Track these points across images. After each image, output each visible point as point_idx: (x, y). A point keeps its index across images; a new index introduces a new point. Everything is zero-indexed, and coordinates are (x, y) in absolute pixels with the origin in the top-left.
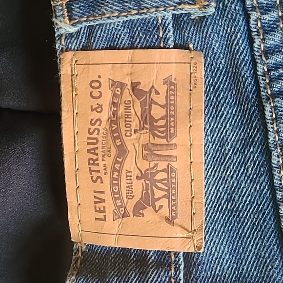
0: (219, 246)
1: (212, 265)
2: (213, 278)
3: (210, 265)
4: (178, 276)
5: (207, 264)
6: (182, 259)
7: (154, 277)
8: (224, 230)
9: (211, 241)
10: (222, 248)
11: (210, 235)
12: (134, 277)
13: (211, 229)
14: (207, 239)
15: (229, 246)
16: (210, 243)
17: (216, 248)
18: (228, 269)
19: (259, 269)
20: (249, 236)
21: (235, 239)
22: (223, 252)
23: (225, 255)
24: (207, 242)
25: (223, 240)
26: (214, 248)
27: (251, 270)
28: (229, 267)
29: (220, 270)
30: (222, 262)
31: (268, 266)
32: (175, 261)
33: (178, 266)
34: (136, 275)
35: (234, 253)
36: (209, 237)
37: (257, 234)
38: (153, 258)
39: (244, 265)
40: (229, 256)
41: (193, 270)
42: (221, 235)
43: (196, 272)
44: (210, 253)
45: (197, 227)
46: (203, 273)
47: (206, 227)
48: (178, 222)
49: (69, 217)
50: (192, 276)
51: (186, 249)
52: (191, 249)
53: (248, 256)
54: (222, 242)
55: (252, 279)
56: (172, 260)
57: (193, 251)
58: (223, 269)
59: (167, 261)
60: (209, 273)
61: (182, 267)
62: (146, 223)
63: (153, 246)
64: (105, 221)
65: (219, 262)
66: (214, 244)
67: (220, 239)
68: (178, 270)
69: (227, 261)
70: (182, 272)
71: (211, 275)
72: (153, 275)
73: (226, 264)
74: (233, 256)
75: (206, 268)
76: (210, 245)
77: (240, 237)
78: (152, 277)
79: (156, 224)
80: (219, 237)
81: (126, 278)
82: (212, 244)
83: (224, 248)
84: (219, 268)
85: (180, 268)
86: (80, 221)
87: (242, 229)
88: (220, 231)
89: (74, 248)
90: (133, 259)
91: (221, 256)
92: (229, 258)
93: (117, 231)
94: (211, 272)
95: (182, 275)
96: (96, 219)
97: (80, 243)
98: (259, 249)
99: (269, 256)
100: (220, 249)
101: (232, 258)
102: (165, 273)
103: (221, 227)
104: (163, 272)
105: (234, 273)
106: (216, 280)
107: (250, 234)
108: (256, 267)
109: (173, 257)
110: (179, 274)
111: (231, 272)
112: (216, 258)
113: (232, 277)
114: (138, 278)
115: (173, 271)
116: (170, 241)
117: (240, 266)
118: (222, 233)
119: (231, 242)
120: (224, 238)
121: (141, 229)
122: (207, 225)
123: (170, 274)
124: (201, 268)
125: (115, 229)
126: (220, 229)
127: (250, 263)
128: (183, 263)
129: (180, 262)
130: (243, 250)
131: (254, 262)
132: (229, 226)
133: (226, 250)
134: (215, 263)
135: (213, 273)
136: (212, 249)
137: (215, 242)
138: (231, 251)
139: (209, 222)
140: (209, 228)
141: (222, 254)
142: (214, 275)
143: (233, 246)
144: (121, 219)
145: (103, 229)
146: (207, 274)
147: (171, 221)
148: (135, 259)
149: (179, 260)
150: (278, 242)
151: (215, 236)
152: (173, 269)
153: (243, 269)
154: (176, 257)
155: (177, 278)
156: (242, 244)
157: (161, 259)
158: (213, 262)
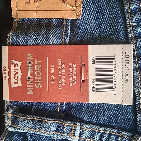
0: (90, 16)
1: (86, 27)
2: (86, 33)
3: (85, 27)
4: (67, 31)
5: (83, 26)
6: (70, 24)
7: (54, 31)
8: (93, 6)
9: (86, 13)
10: (92, 17)
11: (85, 9)
12: (43, 31)
13: (86, 6)
14: (83, 12)
15: (95, 16)
16: (85, 14)
17: (88, 17)
18: (94, 29)
19: (111, 27)
20: (106, 8)
21: (99, 11)
22: (92, 19)
23: (93, 21)
24: (83, 14)
25: (92, 12)
26: (87, 17)
27: (106, 29)
28: (95, 28)
29: (90, 29)
30: (91, 25)
31: (115, 24)
32: (66, 24)
33: (67, 27)
34: (44, 30)
35: (98, 19)
36: (85, 11)
37: (110, 6)
38: (54, 23)
39: (103, 26)
40: (95, 21)
41: (75, 29)
42: (91, 9)
43: (77, 30)
44: (85, 20)
45: (78, 5)
46: (81, 30)
47: (83, 5)
48: (68, 2)
49: (11, 3)
50: (75, 32)
51: (72, 17)
52: (74, 17)
53: (105, 20)
54: (92, 13)
55: (106, 33)
56: (64, 24)
57: (76, 18)
58: (92, 28)
59: (62, 24)
60: (84, 31)
61: (70, 27)
62: (52, 3)
63: (55, 16)
64: (30, 3)
65: (90, 25)
66: (87, 15)
67: (91, 12)
68: (67, 29)
69: (94, 24)
70: (70, 30)
71: (85, 32)
72: (54, 30)
73: (93, 26)
74: (97, 21)
75: (82, 28)
76: (85, 15)
77: (101, 9)
78: (53, 31)
79: (57, 4)
80: (90, 10)
81: (39, 32)
82: (86, 14)
83: (93, 17)
84: (89, 28)
85: (69, 28)
86: (17, 5)
87: (102, 4)
88: (90, 7)
89: (14, 22)
90: (44, 25)
91: (91, 21)
92: (95, 22)
93: (36, 9)
94: (85, 31)
95: (69, 31)
96: (25, 3)
97: (17, 18)
98: (111, 15)
99: (116, 18)
100: (90, 17)
101: (97, 23)
102: (60, 30)
103: (91, 5)
104: (59, 29)
105: (98, 31)
106: (87, 34)
107: (106, 6)
108: (109, 26)
109: (65, 23)
110: (68, 30)
111: (96, 30)
112: (88, 23)
113: (96, 33)
114: (45, 32)
115: (64, 29)
116: (64, 13)
117: (101, 26)
118: (92, 8)
119: (96, 13)
120: (93, 11)
121: (49, 7)
122: (84, 4)
123: (63, 30)
124: (80, 28)
125: (35, 8)
126: (91, 6)
127: (106, 24)
128: (70, 25)
129: (69, 25)
130: (102, 17)
131: (108, 23)
132: (95, 4)
133: (94, 18)
134: (87, 26)
135: (86, 31)
136: (86, 18)
137: (88, 13)
138: (96, 18)
139: (85, 2)
140: (85, 6)
141: (91, 20)
142: (86, 32)
143: (97, 15)
144: (38, 2)
145: (29, 8)
146: (83, 31)
147: (65, 2)
148: (45, 25)
149: (68, 24)
150: (121, 9)
151: (88, 10)
152: (64, 28)
153: (102, 28)
154: (67, 23)
155: (66, 32)
156: (102, 13)
157: (59, 24)
158: (86, 25)
